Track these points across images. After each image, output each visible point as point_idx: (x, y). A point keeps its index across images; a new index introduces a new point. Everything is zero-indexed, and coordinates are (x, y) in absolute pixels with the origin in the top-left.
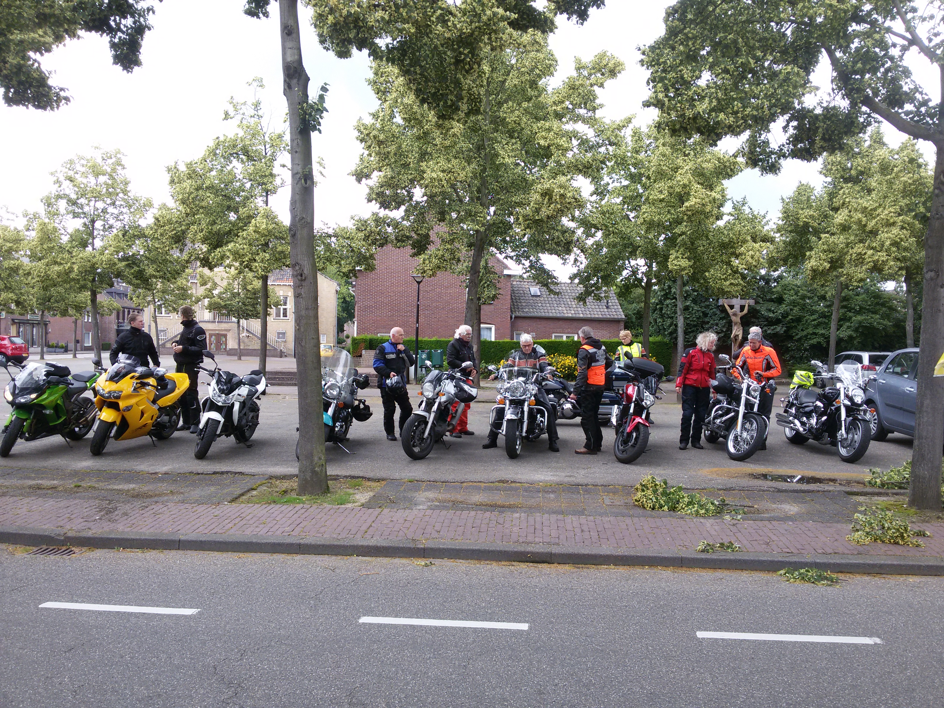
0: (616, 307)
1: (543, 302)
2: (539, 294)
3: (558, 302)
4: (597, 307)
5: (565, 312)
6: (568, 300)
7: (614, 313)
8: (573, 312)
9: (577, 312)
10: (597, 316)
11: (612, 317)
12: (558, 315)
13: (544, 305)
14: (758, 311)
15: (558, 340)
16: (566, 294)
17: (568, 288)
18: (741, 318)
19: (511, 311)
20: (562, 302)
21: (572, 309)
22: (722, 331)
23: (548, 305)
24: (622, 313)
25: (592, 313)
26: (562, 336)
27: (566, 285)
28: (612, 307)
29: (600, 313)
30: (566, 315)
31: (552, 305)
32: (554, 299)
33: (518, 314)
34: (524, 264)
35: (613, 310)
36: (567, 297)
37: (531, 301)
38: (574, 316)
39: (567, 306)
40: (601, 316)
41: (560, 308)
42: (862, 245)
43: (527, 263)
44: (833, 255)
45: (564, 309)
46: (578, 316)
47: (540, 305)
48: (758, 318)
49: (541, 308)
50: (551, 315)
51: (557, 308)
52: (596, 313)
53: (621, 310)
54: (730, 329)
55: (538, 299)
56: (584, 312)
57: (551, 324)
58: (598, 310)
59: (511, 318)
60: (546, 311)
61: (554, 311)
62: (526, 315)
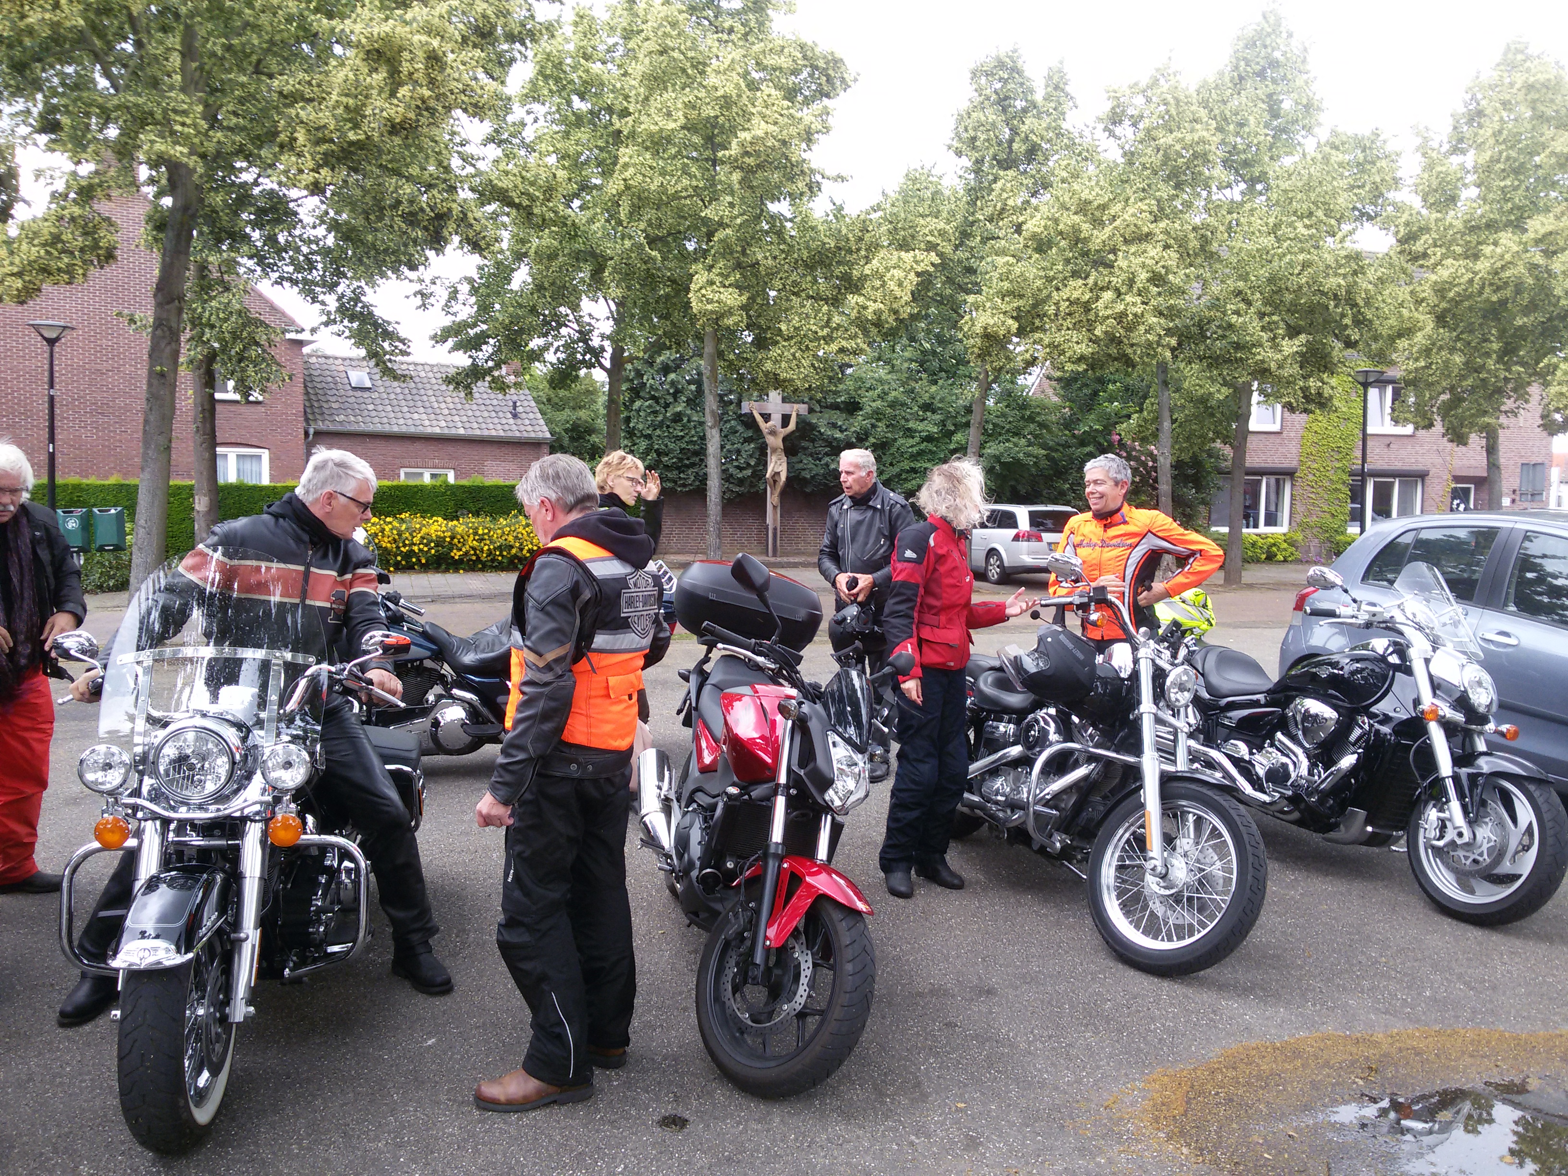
0: (531, 416)
1: (378, 402)
2: (368, 384)
3: (411, 404)
4: (493, 414)
5: (427, 423)
6: (433, 399)
7: (530, 428)
8: (443, 424)
9: (451, 424)
10: (494, 433)
11: (525, 435)
12: (412, 430)
13: (380, 408)
14: (813, 427)
15: (412, 482)
16: (428, 386)
17: (431, 375)
18: (784, 440)
19: (307, 420)
20: (419, 404)
21: (441, 417)
22: (749, 465)
23: (389, 408)
24: (545, 428)
25: (484, 426)
26: (421, 474)
27: (427, 368)
28: (524, 415)
29: (499, 427)
30: (429, 430)
31: (397, 409)
32: (401, 397)
33: (321, 426)
34: (323, 303)
35: (527, 422)
36: (430, 393)
37: (352, 400)
38: (446, 431)
39: (430, 410)
40: (502, 433)
41: (416, 416)
42: (1080, 282)
43: (332, 302)
44: (1021, 303)
45: (424, 416)
46: (453, 431)
47: (371, 407)
48: (813, 441)
49: (374, 414)
50: (395, 429)
51: (408, 415)
52: (491, 426)
53: (542, 422)
54: (763, 462)
55: (366, 394)
56: (467, 425)
57: (397, 449)
58: (496, 421)
59: (306, 434)
60: (385, 420)
61: (401, 421)
62: (339, 428)
